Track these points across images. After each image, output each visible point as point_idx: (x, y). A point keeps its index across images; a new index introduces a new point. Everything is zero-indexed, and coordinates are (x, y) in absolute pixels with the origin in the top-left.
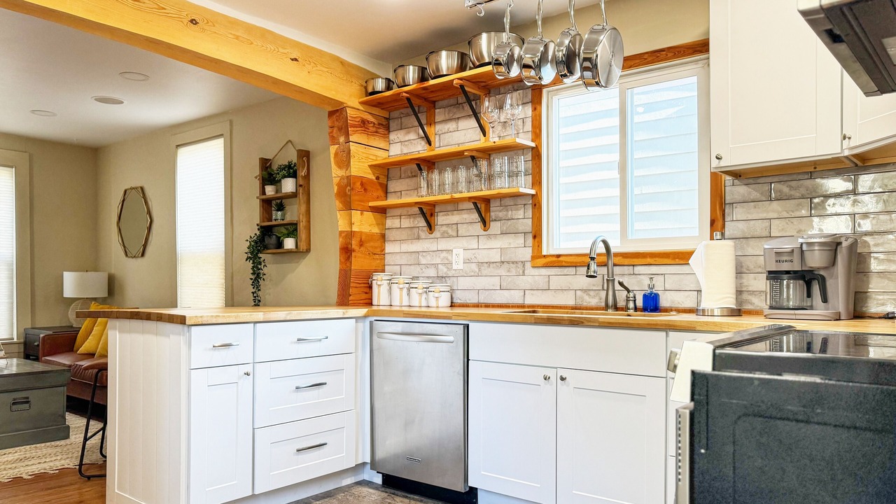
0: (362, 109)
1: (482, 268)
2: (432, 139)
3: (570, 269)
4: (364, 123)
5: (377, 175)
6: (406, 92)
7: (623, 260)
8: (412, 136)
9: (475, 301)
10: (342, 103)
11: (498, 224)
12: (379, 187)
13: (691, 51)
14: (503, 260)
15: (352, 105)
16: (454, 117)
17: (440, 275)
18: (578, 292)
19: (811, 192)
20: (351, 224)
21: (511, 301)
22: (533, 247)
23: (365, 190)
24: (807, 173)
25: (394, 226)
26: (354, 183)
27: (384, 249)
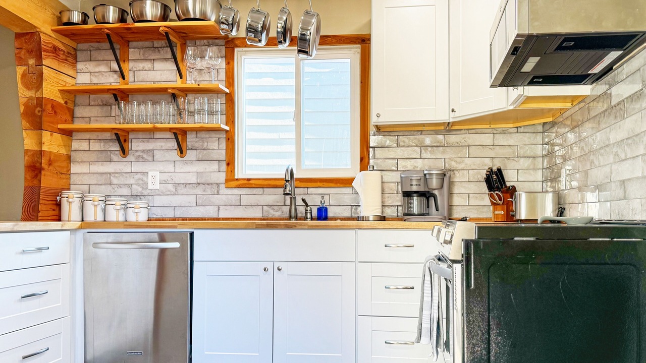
0: (54, 37)
1: (179, 188)
2: (126, 74)
3: (259, 190)
4: (55, 50)
5: (65, 100)
6: (108, 29)
7: (300, 183)
8: (103, 68)
9: (171, 215)
10: (35, 27)
11: (195, 152)
12: (67, 112)
13: (348, 41)
14: (199, 182)
15: (45, 31)
16: (149, 58)
17: (135, 193)
18: (265, 207)
19: (421, 143)
20: (41, 143)
21: (206, 215)
22: (227, 172)
23: (55, 112)
24: (418, 131)
25: (82, 148)
26: (46, 105)
27: (70, 170)
